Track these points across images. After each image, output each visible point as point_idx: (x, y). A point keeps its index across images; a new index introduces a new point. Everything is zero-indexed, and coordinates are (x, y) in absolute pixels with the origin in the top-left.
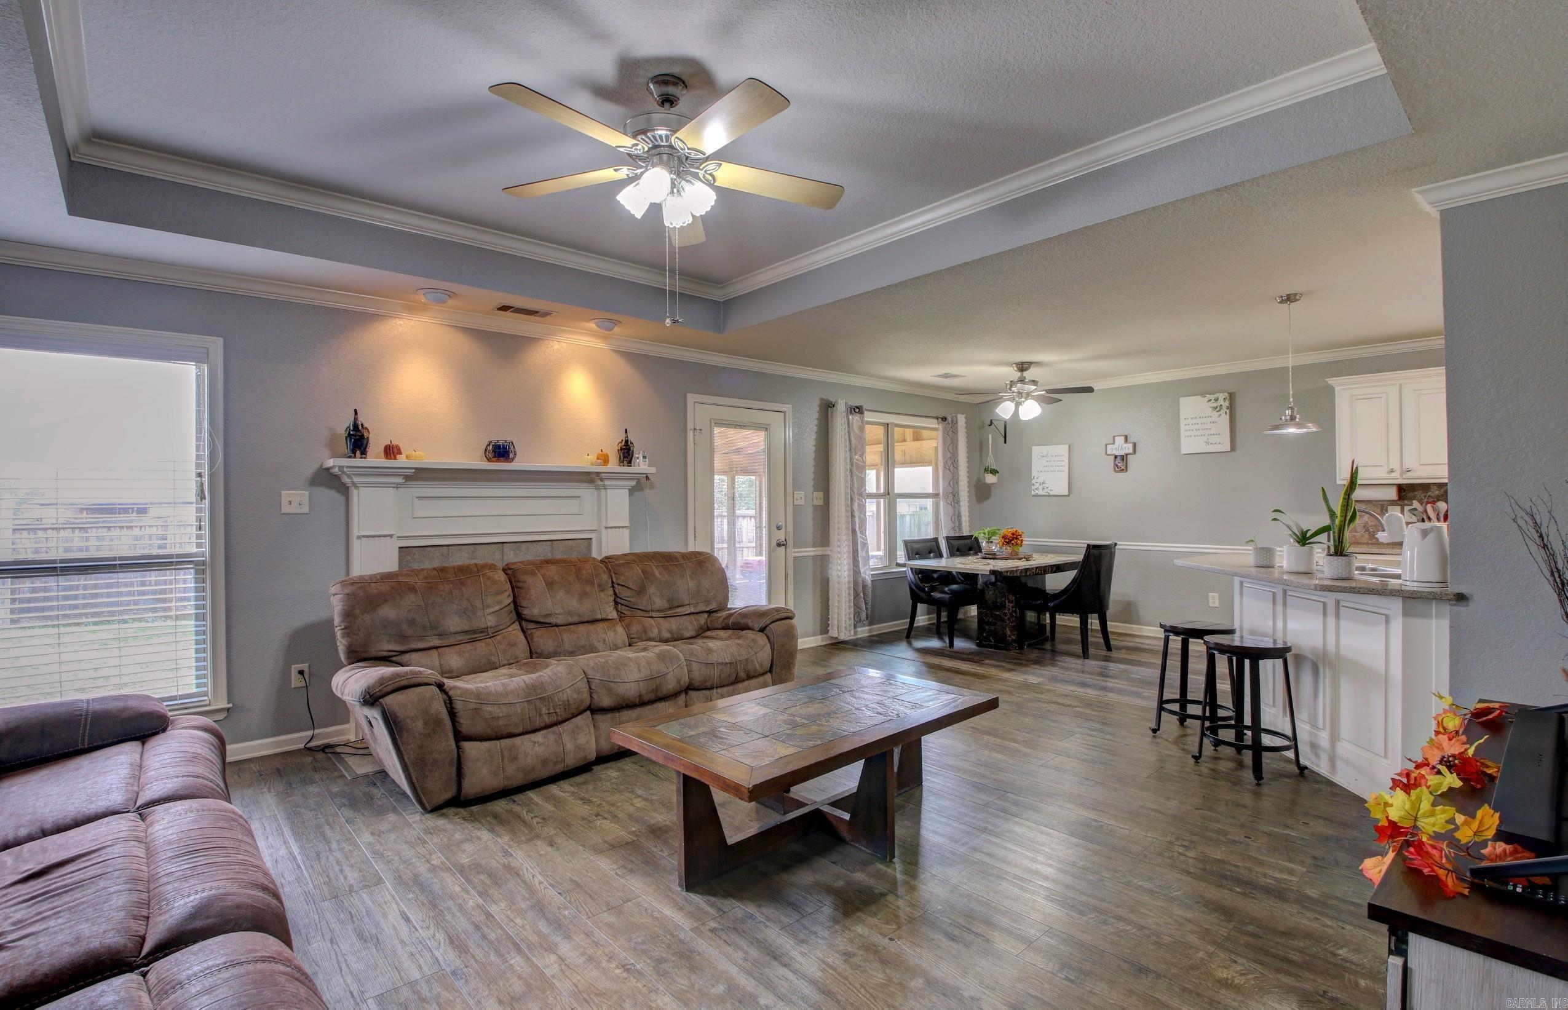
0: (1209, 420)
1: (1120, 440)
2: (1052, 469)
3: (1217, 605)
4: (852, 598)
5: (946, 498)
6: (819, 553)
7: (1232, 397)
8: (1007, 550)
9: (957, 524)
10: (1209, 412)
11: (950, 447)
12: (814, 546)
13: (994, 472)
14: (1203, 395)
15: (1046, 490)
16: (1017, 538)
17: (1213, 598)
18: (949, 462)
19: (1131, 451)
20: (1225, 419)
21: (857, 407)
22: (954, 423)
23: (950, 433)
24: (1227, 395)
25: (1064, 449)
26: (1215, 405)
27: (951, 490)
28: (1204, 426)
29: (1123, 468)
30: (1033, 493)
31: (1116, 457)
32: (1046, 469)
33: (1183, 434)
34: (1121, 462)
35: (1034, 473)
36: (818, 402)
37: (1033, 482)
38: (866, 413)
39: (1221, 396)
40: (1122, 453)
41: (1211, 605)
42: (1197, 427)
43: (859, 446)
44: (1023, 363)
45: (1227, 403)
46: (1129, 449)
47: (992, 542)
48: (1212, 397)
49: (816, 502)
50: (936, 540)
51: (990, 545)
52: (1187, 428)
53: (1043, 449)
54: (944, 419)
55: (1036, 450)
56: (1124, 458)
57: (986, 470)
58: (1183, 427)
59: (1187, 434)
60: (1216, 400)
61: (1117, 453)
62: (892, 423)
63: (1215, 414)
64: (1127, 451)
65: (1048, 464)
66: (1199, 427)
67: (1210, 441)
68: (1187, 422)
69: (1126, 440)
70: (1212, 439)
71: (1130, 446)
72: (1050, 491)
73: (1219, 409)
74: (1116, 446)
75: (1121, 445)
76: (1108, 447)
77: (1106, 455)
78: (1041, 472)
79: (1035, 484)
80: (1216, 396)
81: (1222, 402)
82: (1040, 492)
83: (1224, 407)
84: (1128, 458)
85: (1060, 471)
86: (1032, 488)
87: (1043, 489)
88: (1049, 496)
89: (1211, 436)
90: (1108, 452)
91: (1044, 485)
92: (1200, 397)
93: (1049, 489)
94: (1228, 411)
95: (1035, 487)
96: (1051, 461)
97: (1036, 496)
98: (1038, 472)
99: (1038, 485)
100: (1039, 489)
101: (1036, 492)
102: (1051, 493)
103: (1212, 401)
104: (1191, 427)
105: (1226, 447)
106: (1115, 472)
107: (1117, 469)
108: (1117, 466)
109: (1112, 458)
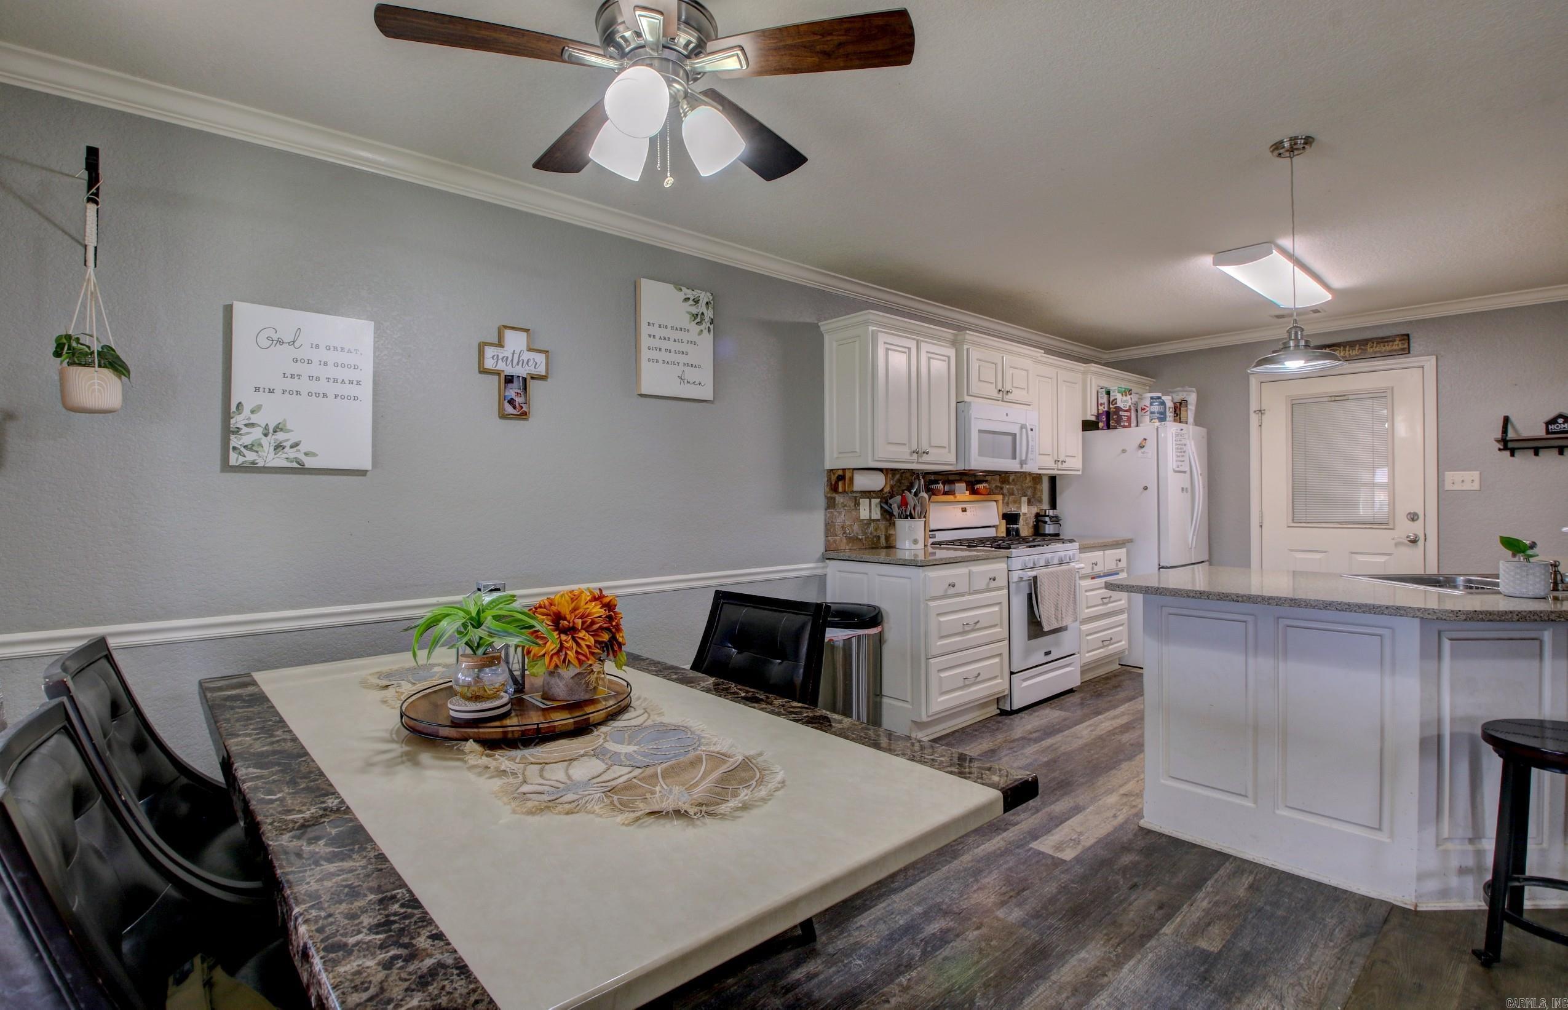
0: (685, 336)
1: (515, 342)
2: (315, 387)
7: (716, 303)
10: (685, 321)
13: (111, 361)
14: (677, 286)
15: (292, 453)
20: (707, 340)
24: (710, 297)
25: (358, 333)
26: (694, 310)
28: (679, 346)
29: (523, 408)
30: (231, 459)
31: (509, 380)
33: (645, 354)
34: (517, 395)
35: (242, 393)
37: (239, 421)
39: (705, 297)
42: (668, 344)
45: (710, 313)
46: (537, 363)
48: (690, 294)
52: (649, 342)
53: (286, 320)
55: (249, 320)
56: (524, 384)
58: (646, 340)
59: (655, 355)
60: (696, 301)
61: (509, 370)
63: (694, 328)
64: (533, 370)
65: (296, 368)
66: (670, 345)
67: (687, 377)
68: (651, 331)
69: (528, 346)
70: (690, 374)
71: (542, 358)
72: (306, 454)
73: (698, 320)
74: (506, 352)
75: (517, 352)
76: (489, 352)
77: (484, 371)
78: (271, 391)
79: (245, 430)
80: (697, 293)
81: (703, 309)
82: (269, 458)
83: (707, 319)
84: (533, 385)
85: (343, 397)
86: (232, 444)
87: (279, 447)
88: (302, 470)
89: (686, 369)
90: (489, 364)
91: (281, 436)
92: (671, 286)
93: (303, 448)
94: (712, 327)
95: (247, 440)
96: (310, 362)
97: (252, 468)
98: (257, 389)
99: (256, 434)
100: (260, 445)
101: (250, 456)
102: (309, 463)
103: (691, 302)
104: (657, 343)
105: (708, 393)
106: (504, 416)
107: (509, 409)
108: (511, 402)
109: (496, 380)
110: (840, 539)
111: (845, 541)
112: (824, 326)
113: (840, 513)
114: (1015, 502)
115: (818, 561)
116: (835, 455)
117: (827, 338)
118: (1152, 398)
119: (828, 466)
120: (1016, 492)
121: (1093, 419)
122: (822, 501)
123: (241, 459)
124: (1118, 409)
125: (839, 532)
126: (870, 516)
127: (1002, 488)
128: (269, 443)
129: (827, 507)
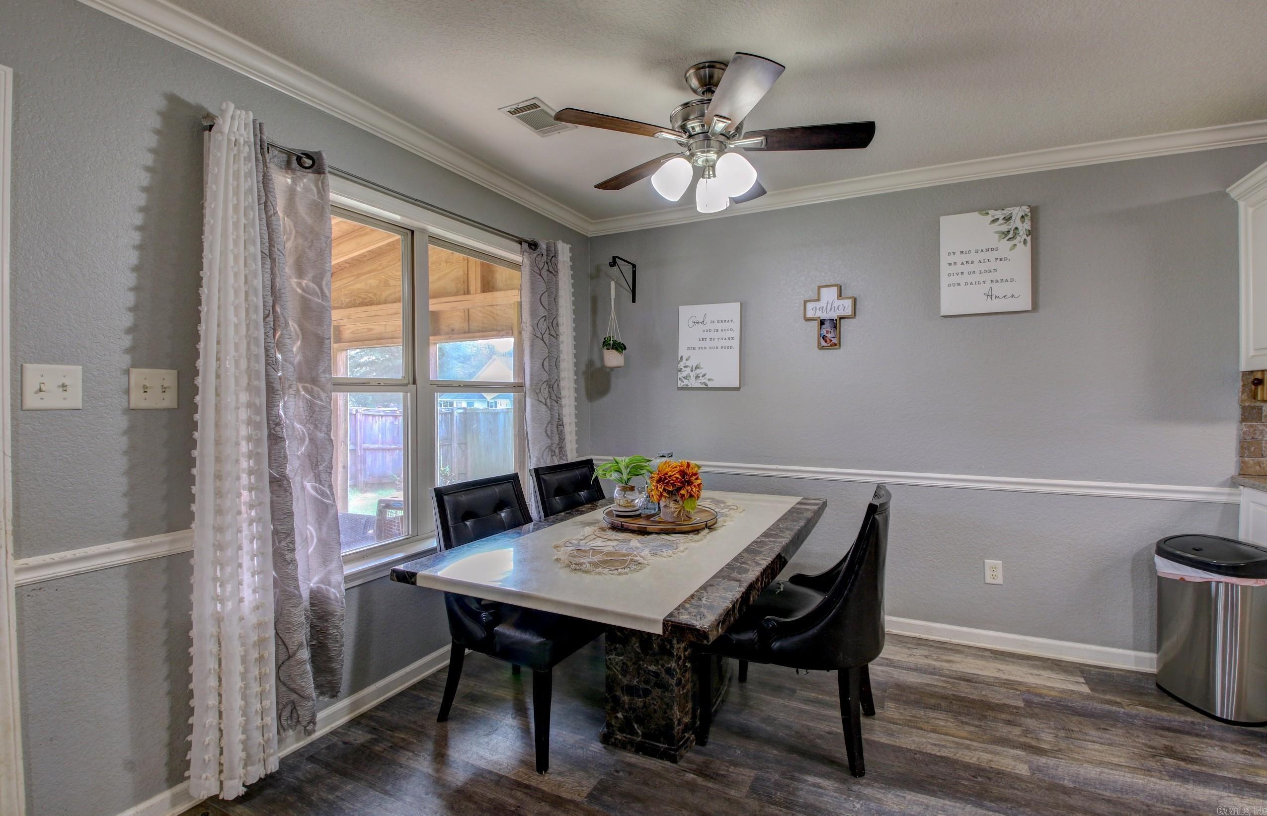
0: (992, 255)
1: (829, 295)
2: (713, 343)
3: (999, 580)
4: (271, 668)
5: (536, 392)
6: (163, 551)
7: (1034, 214)
8: (669, 509)
9: (556, 440)
10: (993, 240)
11: (545, 298)
12: (130, 534)
13: (619, 347)
14: (984, 211)
15: (702, 380)
16: (690, 483)
17: (994, 568)
18: (543, 326)
19: (849, 312)
20: (1023, 253)
21: (308, 156)
22: (552, 256)
23: (544, 273)
24: (1027, 210)
25: (732, 310)
26: (1005, 228)
27: (545, 377)
28: (984, 267)
29: (835, 341)
30: (680, 384)
31: (822, 322)
32: (702, 344)
33: (944, 280)
34: (831, 332)
35: (682, 351)
36: (161, 103)
37: (681, 365)
38: (332, 181)
39: (1017, 212)
40: (834, 315)
41: (989, 580)
42: (971, 267)
43: (311, 255)
44: (712, 65)
45: (1027, 225)
46: (846, 307)
47: (632, 489)
48: (999, 214)
49: (138, 400)
50: (513, 479)
51: (630, 495)
52: (952, 269)
53: (699, 311)
54: (533, 245)
55: (686, 313)
56: (835, 324)
57: (606, 344)
58: (944, 269)
59: (955, 279)
60: (1008, 219)
61: (824, 316)
62: (423, 231)
63: (1005, 244)
64: (842, 313)
65: (704, 335)
66: (974, 267)
67: (995, 293)
68: (952, 259)
69: (840, 295)
70: (998, 289)
71: (848, 303)
72: (709, 380)
73: (1011, 235)
74: (823, 303)
75: (830, 302)
76: (810, 306)
77: (806, 319)
78: (694, 349)
79: (684, 369)
80: (1007, 212)
81: (1018, 224)
82: (692, 383)
83: (1022, 231)
85: (725, 348)
86: (679, 377)
87: (697, 377)
88: (707, 388)
89: (994, 285)
90: (810, 314)
91: (698, 371)
92: (976, 214)
93: (707, 377)
94: (1029, 239)
95: (684, 374)
96: (710, 331)
97: (686, 388)
98: (688, 348)
99: (688, 371)
100: (690, 376)
101: (686, 382)
102: (710, 384)
103: (1001, 221)
104: (959, 268)
105: (1025, 303)
106: (821, 347)
107: (823, 343)
108: (824, 338)
109: (816, 324)
112: (1234, 191)
115: (1223, 485)
116: (1252, 353)
117: (1241, 204)
119: (1244, 367)
122: (1233, 414)
123: (683, 384)
128: (693, 375)
129: (1244, 419)
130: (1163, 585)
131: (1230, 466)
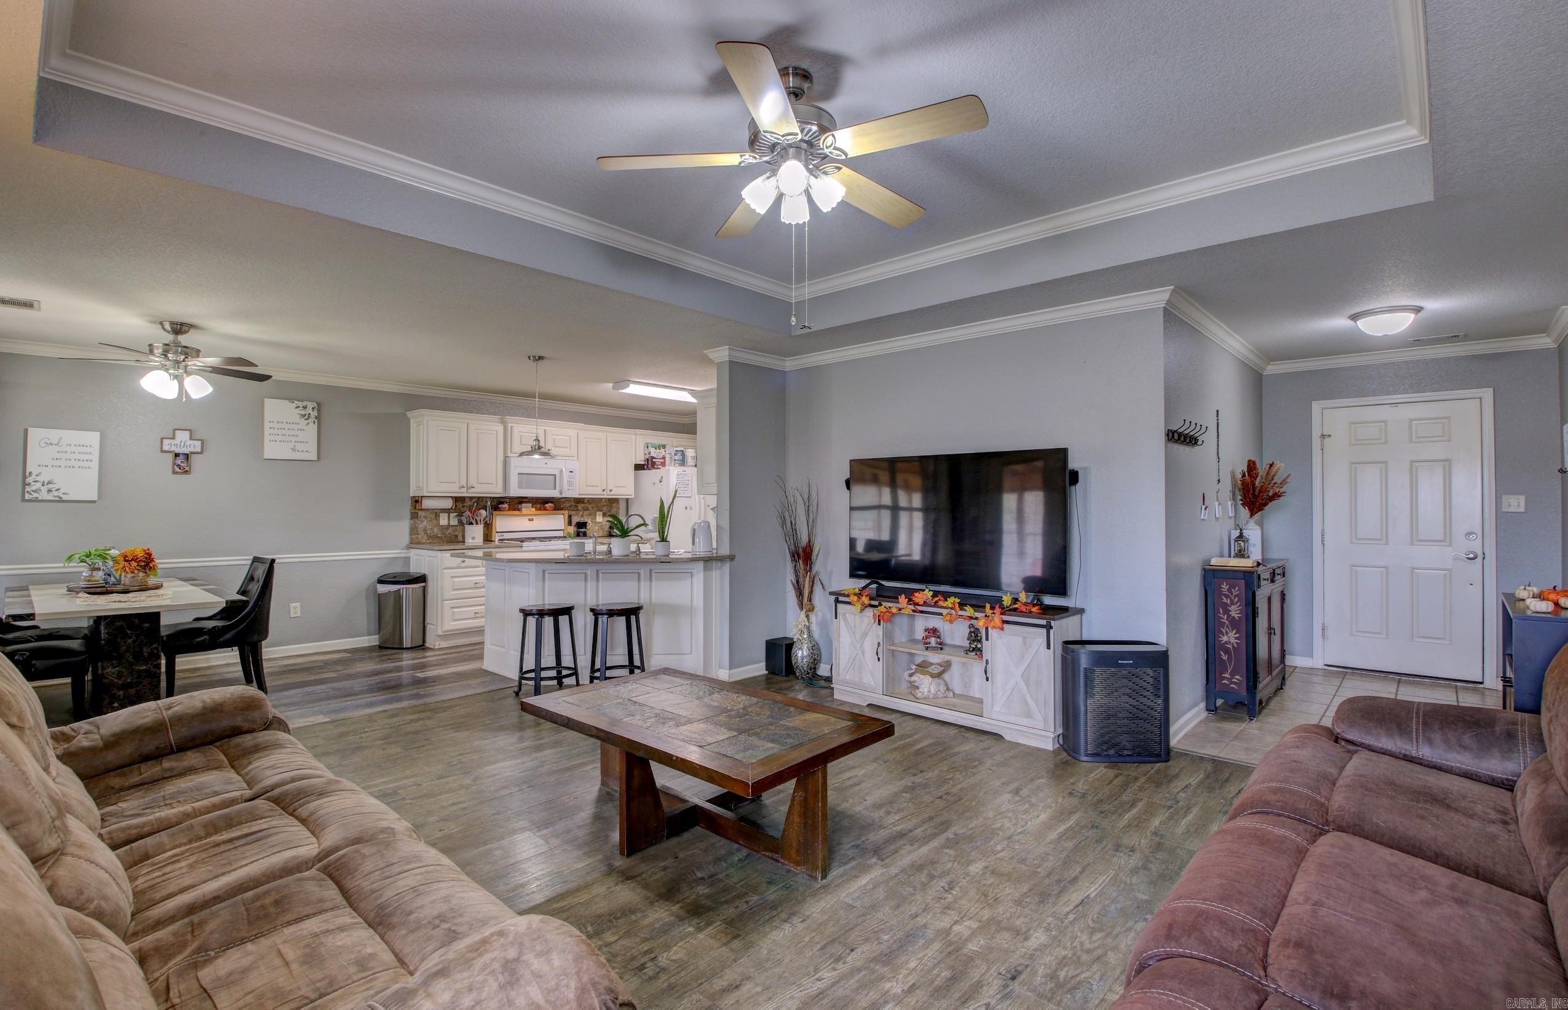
0: (296, 427)
1: (182, 436)
2: (68, 463)
3: (299, 615)
7: (319, 407)
10: (297, 418)
14: (291, 400)
15: (56, 494)
17: (295, 608)
19: (198, 449)
20: (313, 429)
24: (315, 405)
25: (91, 437)
26: (303, 412)
28: (290, 432)
29: (187, 469)
30: (28, 497)
31: (177, 455)
32: (58, 463)
33: (267, 438)
34: (182, 462)
35: (33, 468)
37: (30, 480)
39: (310, 405)
40: (186, 451)
41: (292, 615)
42: (283, 432)
45: (315, 413)
46: (196, 446)
48: (300, 404)
52: (272, 431)
53: (54, 434)
55: (36, 435)
56: (187, 456)
58: (267, 431)
59: (273, 438)
60: (305, 408)
61: (178, 450)
63: (303, 422)
64: (193, 450)
65: (59, 456)
66: (285, 432)
67: (297, 448)
68: (272, 425)
69: (191, 439)
70: (299, 447)
71: (198, 444)
72: (63, 494)
73: (306, 417)
74: (177, 441)
75: (184, 441)
76: (166, 442)
77: (162, 451)
78: (46, 466)
79: (33, 483)
80: (305, 403)
81: (310, 411)
82: (44, 496)
83: (312, 416)
84: (193, 458)
85: (83, 467)
86: (26, 490)
87: (49, 491)
88: (61, 501)
89: (297, 444)
90: (166, 448)
91: (50, 486)
92: (286, 402)
93: (62, 491)
94: (316, 421)
95: (34, 488)
96: (66, 452)
97: (36, 500)
98: (39, 466)
99: (39, 485)
100: (40, 490)
101: (35, 495)
102: (65, 498)
103: (301, 408)
104: (275, 431)
105: (313, 456)
106: (174, 472)
107: (177, 469)
108: (179, 466)
109: (171, 456)
110: (422, 537)
111: (426, 537)
112: (409, 414)
113: (422, 522)
114: (590, 515)
115: (402, 549)
116: (415, 488)
117: (412, 421)
118: (676, 451)
119: (412, 495)
120: (591, 508)
121: (643, 463)
122: (408, 515)
123: (31, 496)
124: (653, 458)
125: (421, 532)
126: (449, 523)
127: (577, 506)
128: (44, 489)
129: (412, 518)
130: (380, 597)
131: (406, 539)
